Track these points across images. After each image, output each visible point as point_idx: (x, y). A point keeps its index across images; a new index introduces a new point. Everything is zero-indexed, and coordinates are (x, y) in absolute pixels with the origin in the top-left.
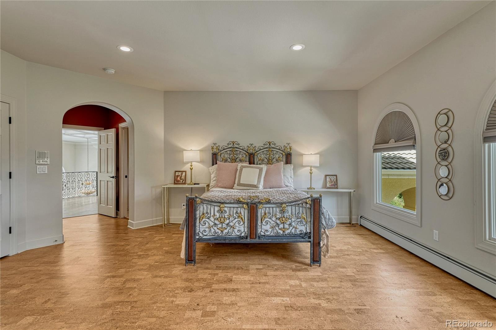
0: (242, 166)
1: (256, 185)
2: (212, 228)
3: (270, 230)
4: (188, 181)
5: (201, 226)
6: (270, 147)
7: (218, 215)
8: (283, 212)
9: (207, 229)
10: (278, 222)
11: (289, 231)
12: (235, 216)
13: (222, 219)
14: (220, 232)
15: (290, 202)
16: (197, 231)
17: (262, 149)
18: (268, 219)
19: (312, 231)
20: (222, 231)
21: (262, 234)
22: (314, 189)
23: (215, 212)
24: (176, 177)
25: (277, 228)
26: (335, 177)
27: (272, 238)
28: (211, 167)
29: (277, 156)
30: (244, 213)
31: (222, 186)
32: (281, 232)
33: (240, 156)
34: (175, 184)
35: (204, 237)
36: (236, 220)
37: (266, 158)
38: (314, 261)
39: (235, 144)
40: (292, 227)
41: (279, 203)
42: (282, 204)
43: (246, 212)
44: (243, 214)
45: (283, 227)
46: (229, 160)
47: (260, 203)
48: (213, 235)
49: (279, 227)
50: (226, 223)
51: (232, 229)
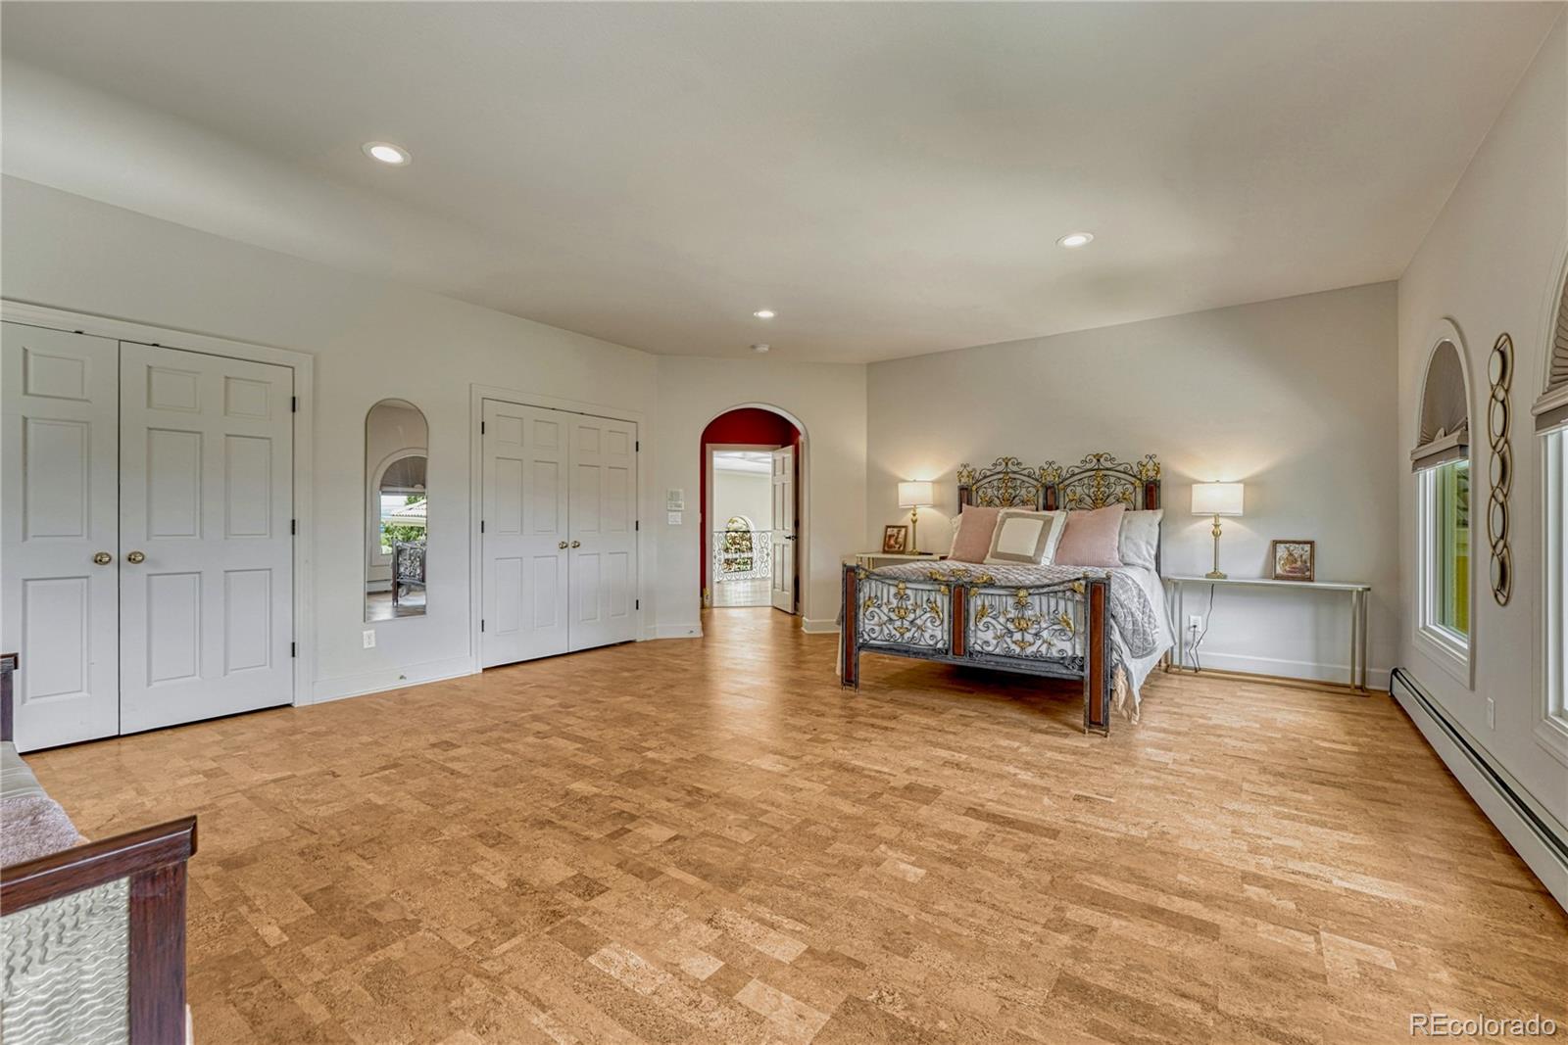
0: (1007, 513)
1: (1030, 557)
2: (884, 627)
3: (995, 642)
4: (910, 547)
5: (866, 621)
6: (1099, 469)
7: (895, 602)
8: (1021, 605)
9: (877, 628)
10: (1011, 626)
11: (1034, 649)
12: (925, 606)
13: (902, 611)
14: (898, 635)
15: (1038, 587)
16: (861, 630)
17: (1078, 474)
18: (989, 619)
19: (1088, 654)
20: (902, 635)
21: (978, 648)
22: (1225, 577)
23: (891, 597)
24: (887, 538)
25: (1008, 640)
26: (1307, 547)
27: (998, 659)
28: (955, 516)
29: (1119, 490)
30: (943, 602)
31: (964, 557)
32: (1018, 650)
33: (1024, 491)
34: (885, 552)
35: (872, 642)
36: (928, 615)
37: (1089, 496)
38: (1091, 722)
39: (1010, 463)
40: (1040, 642)
41: (1013, 587)
42: (1019, 588)
43: (946, 600)
44: (939, 604)
45: (1020, 639)
46: (997, 502)
47: (973, 584)
48: (886, 640)
49: (1011, 637)
50: (911, 619)
51: (920, 631)
